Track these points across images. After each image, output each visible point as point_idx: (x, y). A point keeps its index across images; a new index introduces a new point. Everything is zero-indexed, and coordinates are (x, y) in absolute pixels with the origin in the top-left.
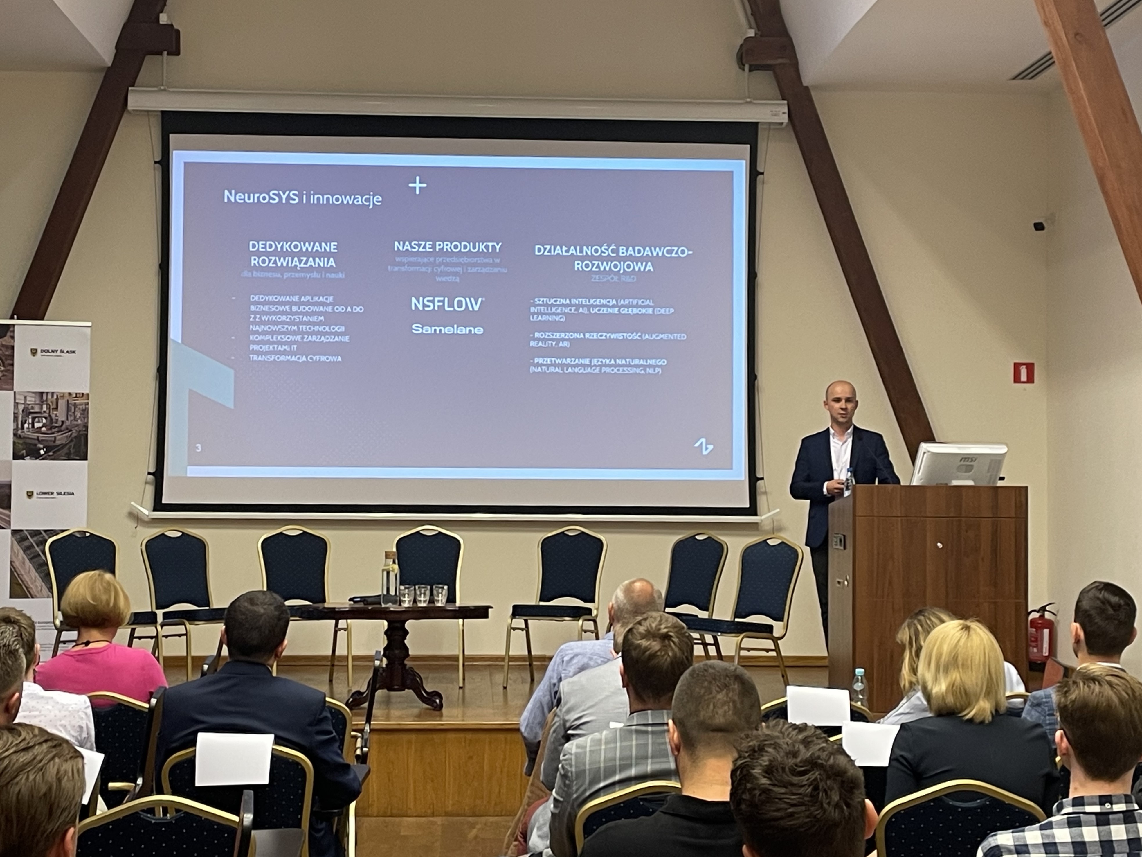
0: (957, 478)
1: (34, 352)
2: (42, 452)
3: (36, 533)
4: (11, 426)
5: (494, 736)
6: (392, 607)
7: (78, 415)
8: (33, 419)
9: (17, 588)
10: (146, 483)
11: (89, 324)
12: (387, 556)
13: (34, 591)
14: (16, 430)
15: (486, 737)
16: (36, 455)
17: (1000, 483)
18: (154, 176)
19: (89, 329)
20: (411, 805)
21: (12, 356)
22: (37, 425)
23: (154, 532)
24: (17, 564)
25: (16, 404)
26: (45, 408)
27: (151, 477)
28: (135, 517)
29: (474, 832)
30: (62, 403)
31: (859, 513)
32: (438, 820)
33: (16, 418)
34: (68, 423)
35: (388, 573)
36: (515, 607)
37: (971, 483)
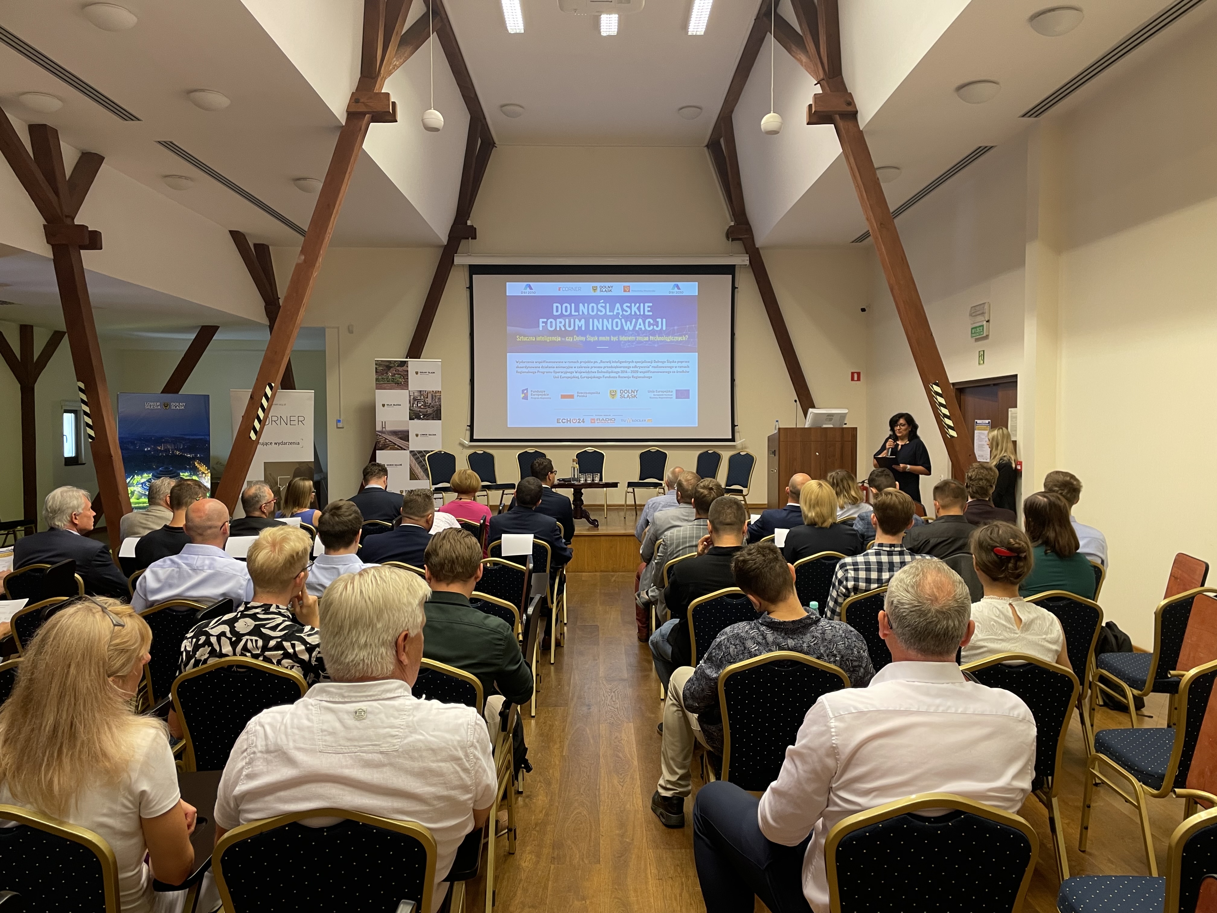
0: (826, 424)
1: (417, 373)
2: (422, 417)
3: (420, 452)
4: (408, 405)
5: (621, 538)
6: (576, 483)
7: (437, 400)
8: (418, 402)
9: (412, 475)
10: (467, 430)
11: (440, 360)
12: (574, 461)
13: (420, 477)
14: (410, 407)
15: (618, 538)
16: (419, 418)
17: (845, 426)
18: (467, 293)
19: (440, 363)
20: (586, 568)
21: (408, 375)
22: (419, 405)
23: (472, 451)
24: (412, 465)
25: (410, 396)
26: (422, 397)
27: (468, 427)
28: (462, 445)
29: (614, 578)
30: (430, 396)
31: (782, 439)
32: (598, 574)
33: (410, 402)
34: (432, 404)
35: (574, 468)
36: (629, 483)
37: (831, 426)
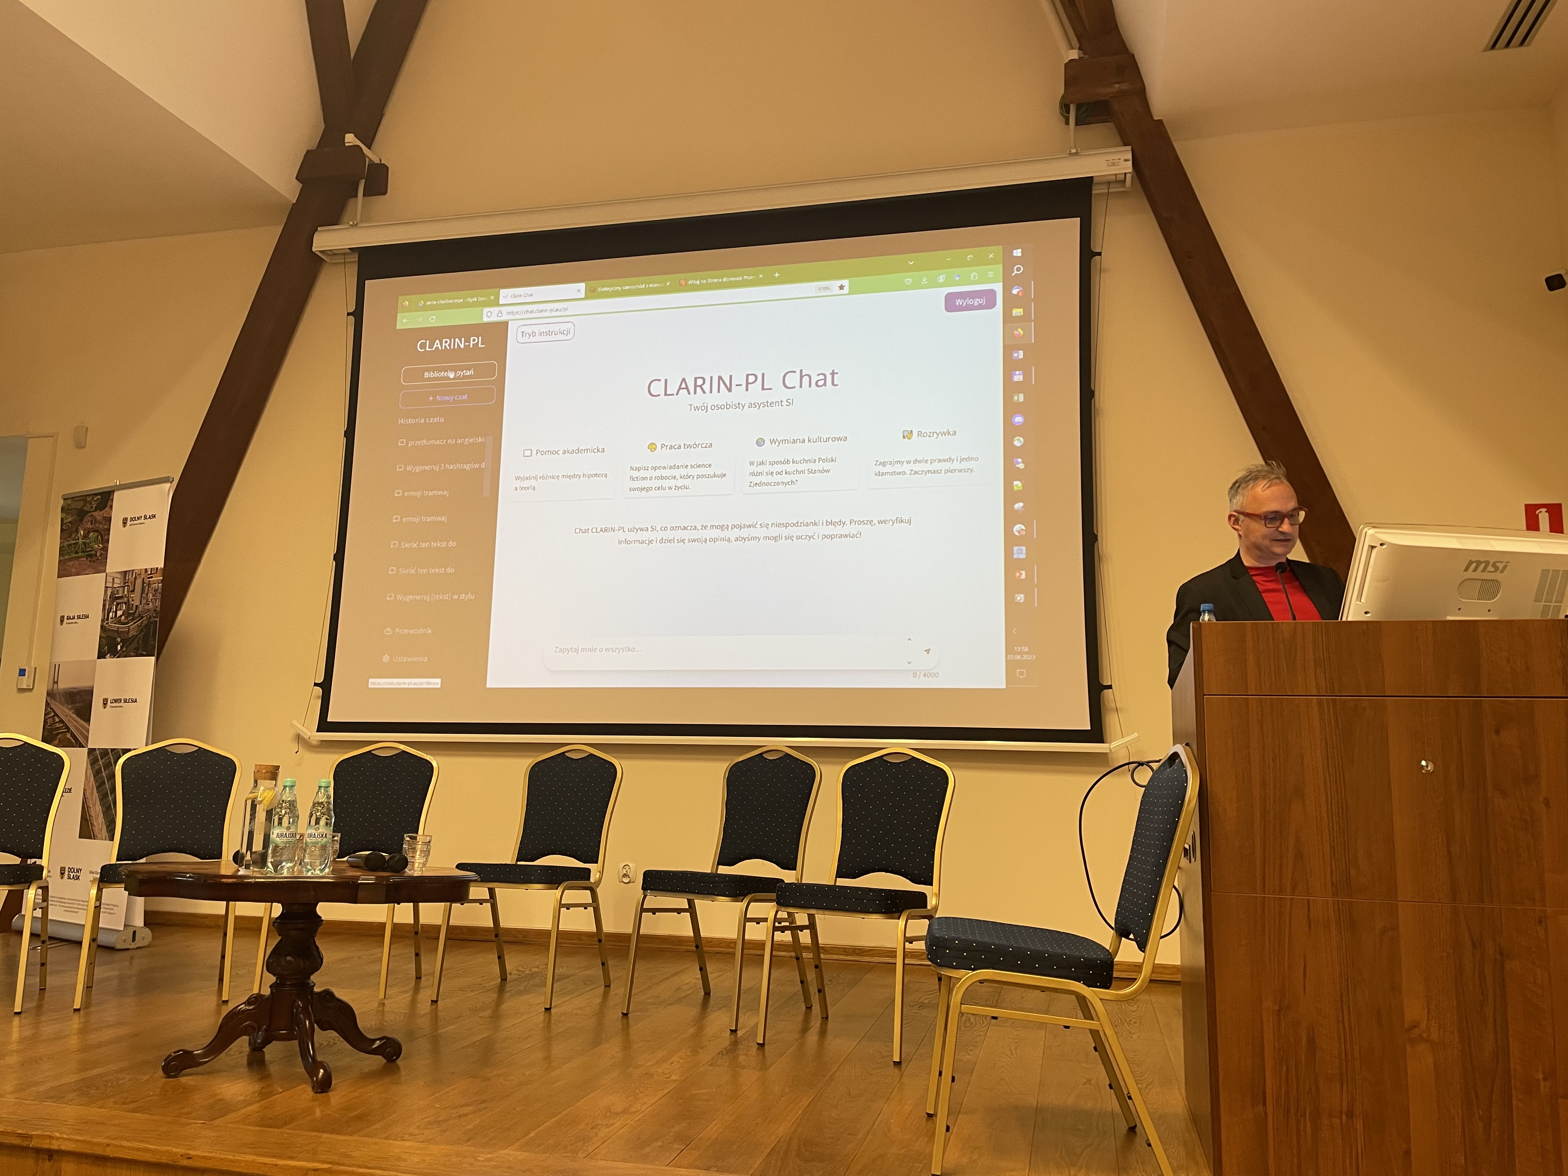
3: (105, 752)
4: (100, 616)
9: (85, 824)
10: (313, 697)
14: (105, 619)
18: (348, 329)
21: (108, 530)
24: (88, 793)
25: (107, 589)
27: (318, 689)
31: (1210, 685)
33: (106, 608)
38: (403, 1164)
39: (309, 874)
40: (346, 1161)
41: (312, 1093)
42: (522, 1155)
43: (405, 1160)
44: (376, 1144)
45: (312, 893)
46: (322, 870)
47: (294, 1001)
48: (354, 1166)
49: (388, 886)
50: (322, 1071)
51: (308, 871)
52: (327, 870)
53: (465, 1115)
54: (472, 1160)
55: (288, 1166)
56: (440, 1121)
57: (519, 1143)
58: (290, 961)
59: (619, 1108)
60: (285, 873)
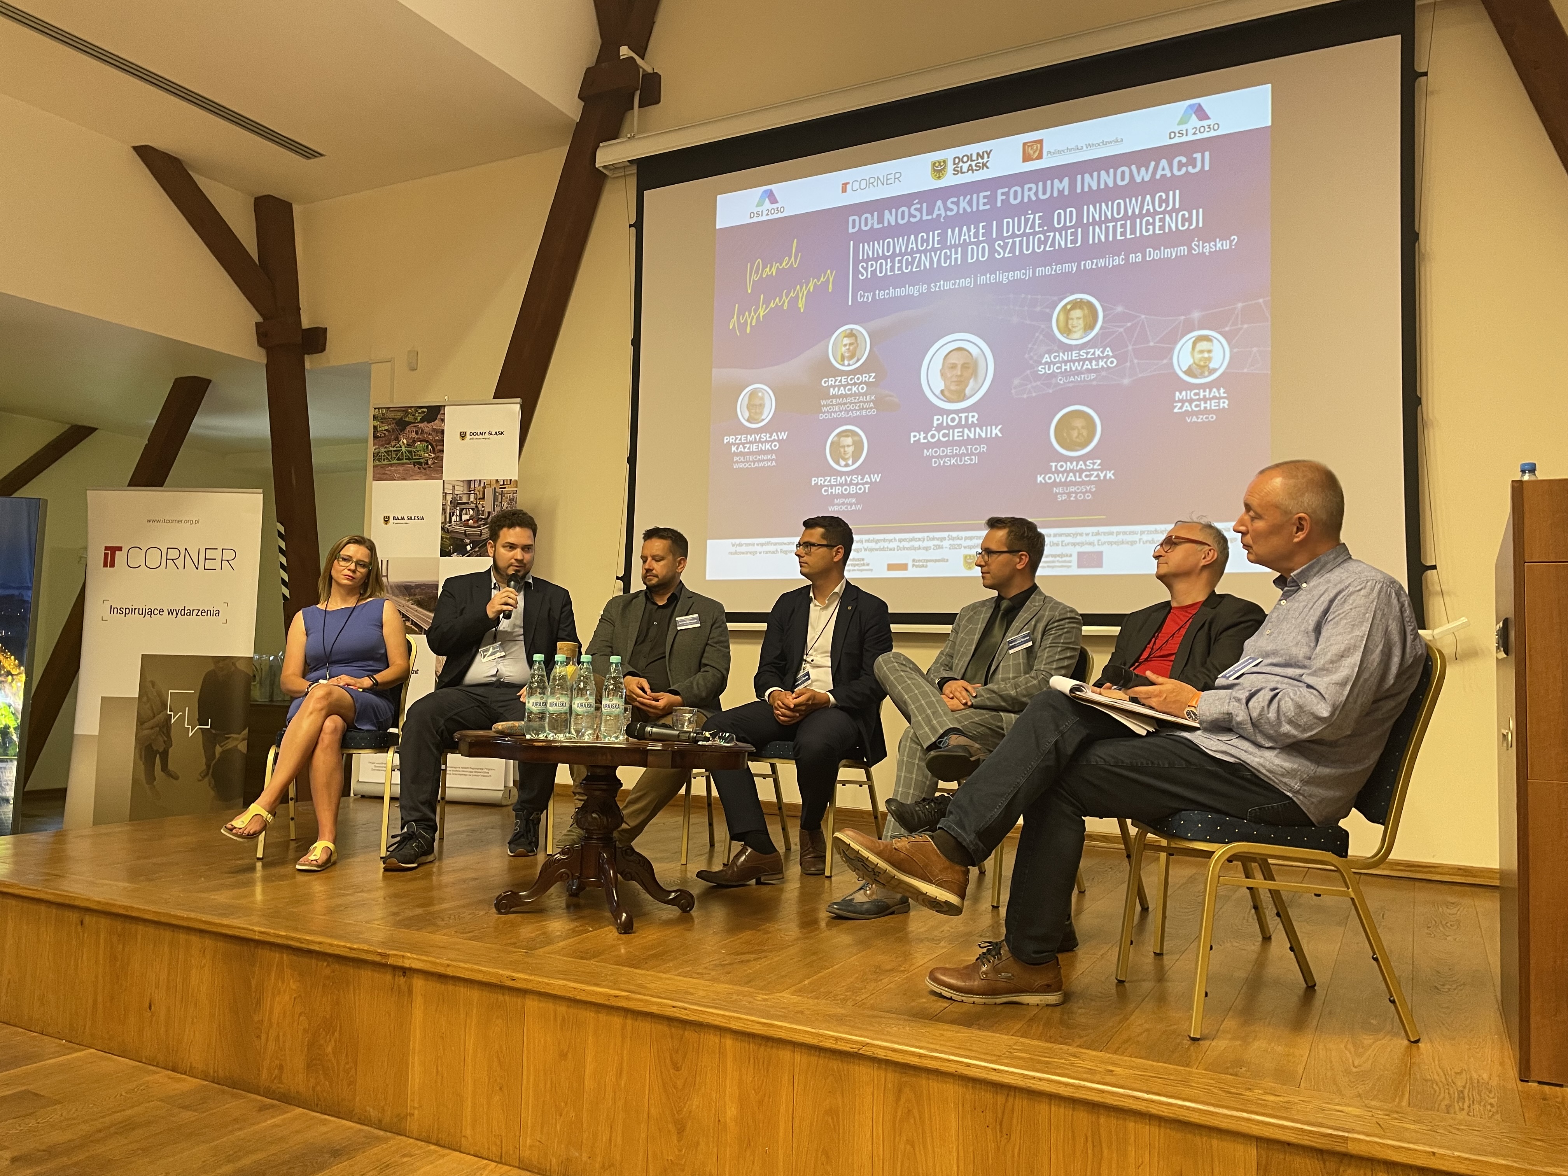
2: (469, 548)
4: (440, 519)
8: (461, 510)
14: (444, 523)
16: (462, 552)
18: (630, 240)
19: (518, 406)
21: (442, 441)
22: (464, 518)
25: (445, 495)
26: (472, 499)
27: (619, 582)
30: (489, 493)
31: (1533, 552)
33: (444, 510)
38: (689, 997)
39: (607, 740)
40: (641, 990)
41: (617, 934)
42: (796, 999)
43: (692, 994)
44: (668, 979)
45: (609, 757)
46: (617, 737)
47: (600, 853)
48: (648, 995)
49: (673, 752)
50: (624, 915)
51: (605, 737)
52: (621, 738)
53: (749, 961)
54: (751, 999)
55: (593, 991)
56: (724, 965)
57: (793, 988)
58: (595, 818)
59: (888, 967)
60: (586, 738)
